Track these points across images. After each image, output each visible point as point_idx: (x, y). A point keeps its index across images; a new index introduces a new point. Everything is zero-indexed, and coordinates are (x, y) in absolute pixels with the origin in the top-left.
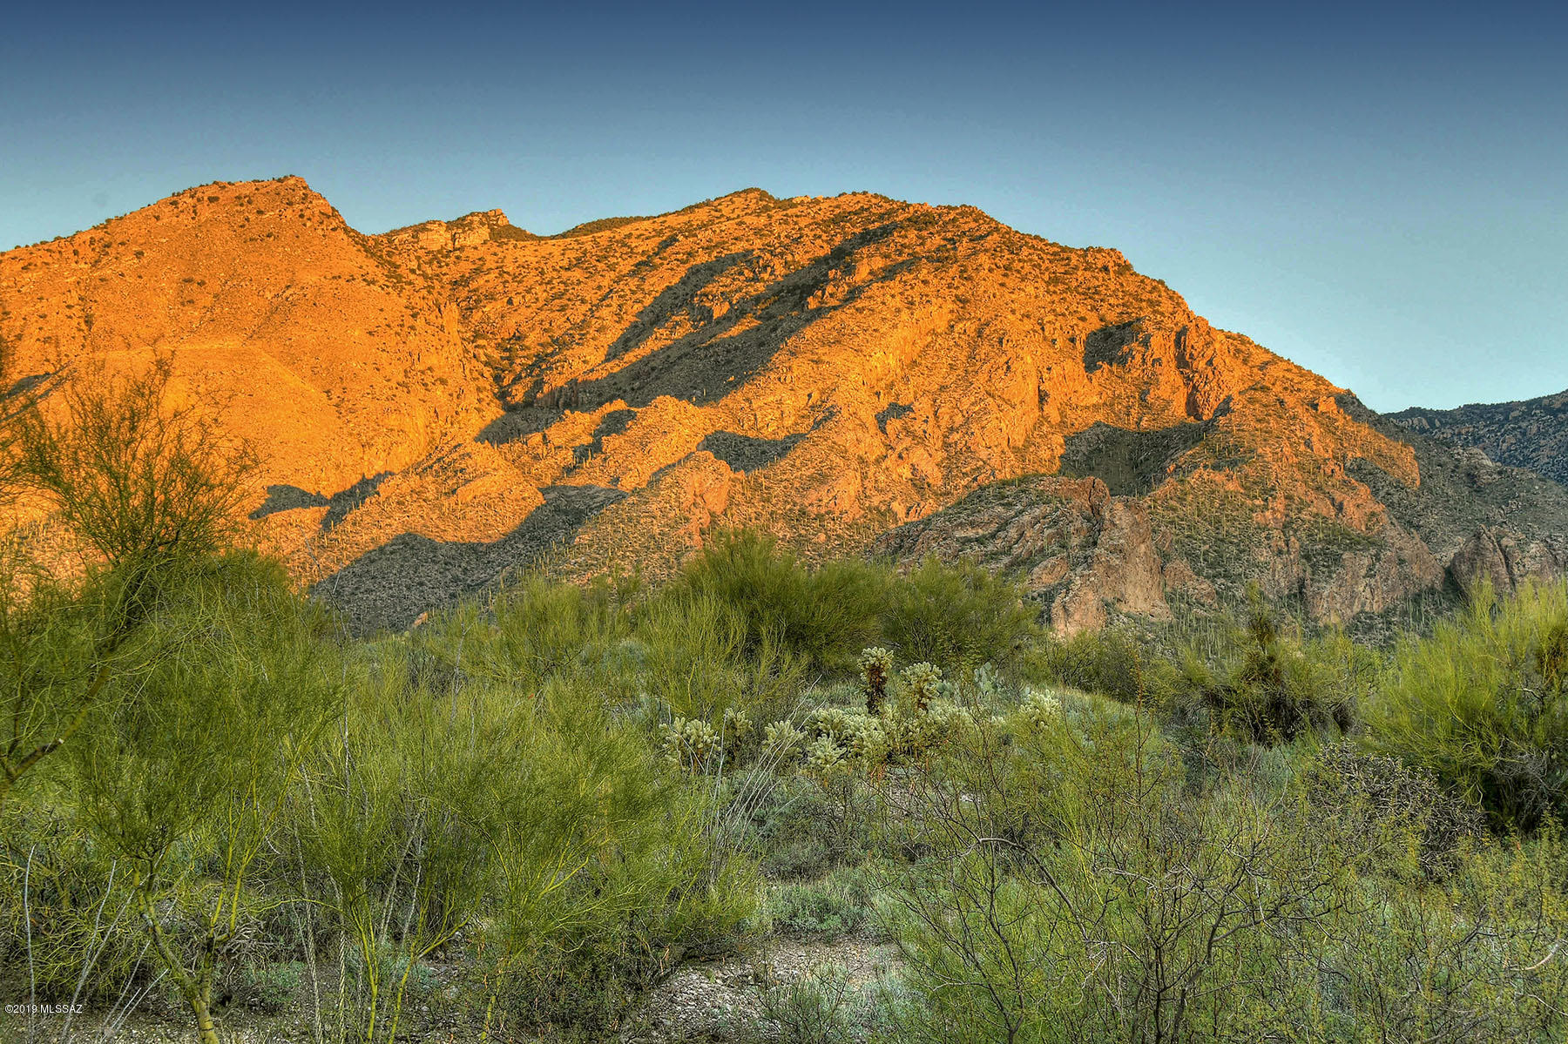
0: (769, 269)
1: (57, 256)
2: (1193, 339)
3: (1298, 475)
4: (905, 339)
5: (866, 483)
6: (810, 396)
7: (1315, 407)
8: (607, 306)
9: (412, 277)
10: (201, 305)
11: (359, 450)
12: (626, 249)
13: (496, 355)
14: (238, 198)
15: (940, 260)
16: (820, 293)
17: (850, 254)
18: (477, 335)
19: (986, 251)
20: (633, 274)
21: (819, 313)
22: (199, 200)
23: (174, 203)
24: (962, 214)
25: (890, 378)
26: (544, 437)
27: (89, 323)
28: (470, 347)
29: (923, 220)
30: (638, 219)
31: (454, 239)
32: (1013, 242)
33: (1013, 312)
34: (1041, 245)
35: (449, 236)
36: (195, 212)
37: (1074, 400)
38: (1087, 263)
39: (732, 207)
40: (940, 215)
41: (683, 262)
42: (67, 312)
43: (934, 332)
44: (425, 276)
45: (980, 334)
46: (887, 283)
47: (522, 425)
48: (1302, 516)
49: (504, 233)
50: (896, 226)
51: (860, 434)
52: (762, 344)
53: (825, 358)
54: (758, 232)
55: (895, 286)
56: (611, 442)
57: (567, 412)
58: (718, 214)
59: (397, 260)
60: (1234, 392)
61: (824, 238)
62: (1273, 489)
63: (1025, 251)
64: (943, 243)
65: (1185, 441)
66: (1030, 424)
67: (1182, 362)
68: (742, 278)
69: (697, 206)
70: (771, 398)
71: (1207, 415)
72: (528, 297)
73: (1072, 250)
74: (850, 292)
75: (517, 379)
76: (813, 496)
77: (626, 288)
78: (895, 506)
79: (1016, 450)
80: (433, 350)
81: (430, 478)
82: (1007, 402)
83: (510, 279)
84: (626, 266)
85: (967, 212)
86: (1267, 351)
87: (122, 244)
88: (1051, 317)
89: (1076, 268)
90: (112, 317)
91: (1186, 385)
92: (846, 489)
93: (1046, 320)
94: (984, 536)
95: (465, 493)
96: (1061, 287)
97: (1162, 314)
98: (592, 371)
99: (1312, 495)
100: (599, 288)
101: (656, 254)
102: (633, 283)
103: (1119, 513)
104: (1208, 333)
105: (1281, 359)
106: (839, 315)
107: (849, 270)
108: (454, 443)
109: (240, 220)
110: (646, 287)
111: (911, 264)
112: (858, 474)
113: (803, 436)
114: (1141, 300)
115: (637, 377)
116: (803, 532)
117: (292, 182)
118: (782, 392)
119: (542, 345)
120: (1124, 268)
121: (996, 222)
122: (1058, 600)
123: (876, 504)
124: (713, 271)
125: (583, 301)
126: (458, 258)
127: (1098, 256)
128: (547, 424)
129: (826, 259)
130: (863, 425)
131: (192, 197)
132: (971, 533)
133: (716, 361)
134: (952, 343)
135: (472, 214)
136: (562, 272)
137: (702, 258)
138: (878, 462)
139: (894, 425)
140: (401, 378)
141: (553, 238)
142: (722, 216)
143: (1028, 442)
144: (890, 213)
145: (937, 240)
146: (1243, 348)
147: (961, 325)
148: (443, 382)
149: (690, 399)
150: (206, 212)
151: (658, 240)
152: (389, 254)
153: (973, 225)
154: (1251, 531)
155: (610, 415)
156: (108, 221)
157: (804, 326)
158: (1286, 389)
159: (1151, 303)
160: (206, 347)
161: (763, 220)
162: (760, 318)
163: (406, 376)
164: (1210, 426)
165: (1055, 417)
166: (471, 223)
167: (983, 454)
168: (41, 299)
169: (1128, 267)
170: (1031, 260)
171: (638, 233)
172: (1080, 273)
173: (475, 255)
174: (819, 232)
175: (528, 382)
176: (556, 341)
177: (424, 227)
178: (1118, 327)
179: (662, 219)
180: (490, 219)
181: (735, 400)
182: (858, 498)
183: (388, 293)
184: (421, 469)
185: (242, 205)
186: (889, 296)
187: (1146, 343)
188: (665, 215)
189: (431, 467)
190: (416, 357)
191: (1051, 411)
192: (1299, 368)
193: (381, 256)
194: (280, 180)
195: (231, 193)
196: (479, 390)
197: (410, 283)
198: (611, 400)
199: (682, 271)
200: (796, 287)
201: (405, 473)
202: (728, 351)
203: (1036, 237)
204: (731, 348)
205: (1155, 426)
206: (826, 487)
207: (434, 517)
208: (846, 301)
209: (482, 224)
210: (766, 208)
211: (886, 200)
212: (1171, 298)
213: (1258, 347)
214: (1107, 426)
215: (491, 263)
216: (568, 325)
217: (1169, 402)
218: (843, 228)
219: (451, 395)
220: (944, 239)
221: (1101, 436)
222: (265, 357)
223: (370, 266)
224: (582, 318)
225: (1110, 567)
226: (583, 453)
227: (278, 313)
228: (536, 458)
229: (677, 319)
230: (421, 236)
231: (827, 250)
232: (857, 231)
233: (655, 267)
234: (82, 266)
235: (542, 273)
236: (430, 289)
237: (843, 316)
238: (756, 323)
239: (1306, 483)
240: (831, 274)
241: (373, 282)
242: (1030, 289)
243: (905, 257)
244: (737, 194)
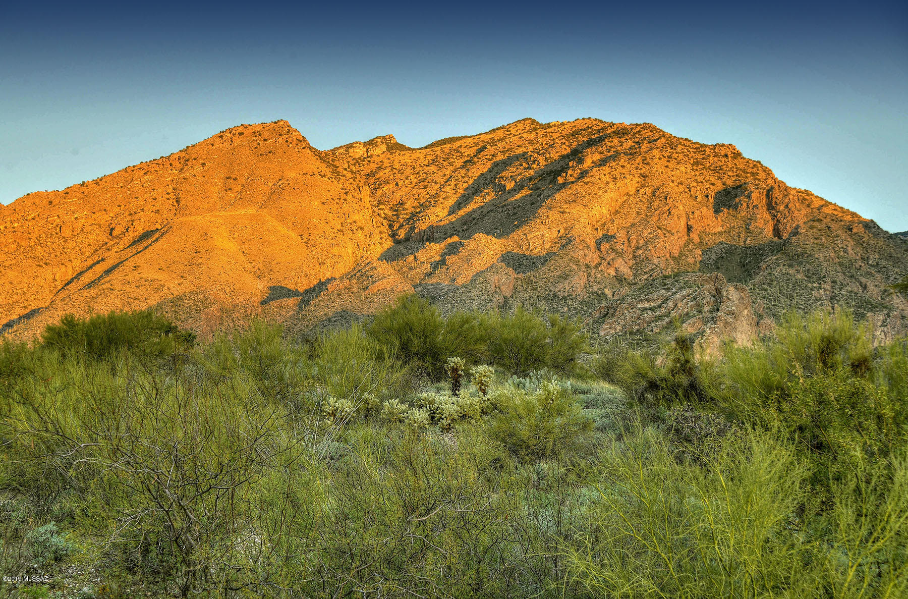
0: (536, 162)
1: (161, 167)
2: (777, 194)
3: (839, 269)
4: (611, 198)
5: (590, 278)
6: (559, 231)
7: (851, 230)
8: (449, 185)
9: (345, 172)
10: (235, 191)
11: (317, 266)
12: (459, 154)
13: (390, 213)
14: (253, 133)
15: (632, 154)
16: (564, 175)
17: (581, 152)
18: (380, 203)
19: (657, 148)
20: (463, 167)
21: (564, 185)
22: (233, 134)
23: (221, 137)
24: (644, 128)
25: (603, 220)
26: (415, 257)
27: (178, 202)
28: (376, 209)
29: (622, 132)
30: (466, 137)
31: (367, 151)
32: (673, 143)
33: (673, 181)
34: (689, 143)
35: (365, 150)
36: (231, 141)
37: (707, 230)
38: (715, 152)
39: (516, 129)
40: (631, 129)
41: (489, 160)
42: (167, 196)
43: (628, 194)
44: (352, 172)
45: (654, 194)
46: (601, 168)
47: (404, 251)
48: (842, 292)
49: (394, 147)
50: (607, 136)
51: (586, 252)
52: (533, 204)
53: (567, 210)
54: (531, 142)
55: (606, 169)
56: (450, 259)
57: (427, 243)
58: (509, 133)
59: (337, 163)
60: (801, 223)
61: (567, 144)
62: (824, 277)
63: (680, 148)
64: (633, 144)
65: (773, 251)
66: (682, 244)
67: (770, 207)
68: (522, 168)
69: (498, 129)
70: (537, 233)
71: (785, 236)
72: (406, 181)
73: (706, 146)
74: (581, 173)
75: (401, 226)
76: (560, 286)
77: (459, 175)
78: (607, 291)
79: (674, 258)
80: (356, 211)
81: (354, 281)
82: (669, 232)
83: (397, 172)
84: (459, 163)
85: (647, 126)
86: (822, 199)
87: (195, 159)
88: (695, 184)
89: (709, 156)
90: (189, 198)
91: (773, 219)
92: (578, 282)
93: (692, 185)
94: (654, 306)
95: (374, 288)
96: (700, 167)
97: (759, 180)
98: (441, 220)
99: (848, 280)
100: (445, 175)
101: (475, 156)
102: (463, 172)
103: (732, 293)
104: (786, 190)
105: (831, 203)
106: (575, 186)
107: (581, 161)
108: (367, 261)
109: (255, 144)
110: (470, 174)
111: (615, 157)
112: (585, 274)
113: (555, 253)
114: (747, 173)
115: (465, 224)
116: (555, 306)
117: (282, 123)
118: (543, 230)
119: (414, 207)
120: (737, 155)
121: (664, 132)
122: (697, 341)
123: (596, 290)
124: (506, 164)
125: (436, 183)
126: (369, 161)
127: (722, 148)
128: (417, 250)
129: (568, 156)
130: (588, 247)
131: (230, 133)
132: (647, 305)
133: (508, 213)
134: (638, 200)
135: (377, 138)
136: (425, 167)
137: (500, 157)
138: (596, 267)
139: (605, 246)
140: (339, 227)
141: (420, 149)
142: (511, 134)
143: (681, 254)
144: (603, 129)
145: (630, 143)
146: (808, 198)
147: (643, 190)
148: (362, 229)
149: (493, 235)
150: (237, 141)
151: (476, 148)
152: (333, 160)
153: (650, 134)
154: (811, 301)
155: (450, 244)
156: (188, 147)
157: (555, 193)
158: (833, 220)
159: (753, 174)
160: (238, 213)
161: (533, 135)
162: (531, 189)
163: (342, 226)
164: (787, 242)
165: (696, 239)
166: (377, 142)
167: (656, 261)
168: (154, 190)
169: (739, 154)
170: (683, 152)
171: (465, 145)
172: (711, 158)
173: (377, 160)
174: (564, 141)
175: (407, 227)
176: (421, 205)
177: (351, 146)
178: (733, 188)
179: (478, 137)
180: (387, 140)
181: (518, 234)
182: (585, 287)
183: (332, 182)
184: (349, 276)
185: (256, 136)
186: (602, 175)
187: (749, 197)
188: (480, 134)
189: (355, 275)
190: (347, 216)
191: (695, 236)
192: (841, 208)
193: (328, 162)
194: (275, 123)
195: (250, 130)
196: (381, 232)
197: (344, 176)
198: (450, 236)
199: (489, 165)
200: (551, 172)
201: (341, 278)
202: (514, 208)
203: (686, 139)
204: (516, 206)
205: (754, 243)
206: (568, 281)
207: (357, 302)
208: (579, 178)
209: (383, 143)
210: (535, 129)
211: (601, 121)
212: (764, 171)
213: (817, 197)
214: (727, 244)
215: (386, 163)
216: (428, 196)
217: (763, 230)
218: (577, 138)
219: (366, 236)
220: (634, 142)
221: (723, 250)
222: (268, 218)
223: (323, 167)
224: (435, 192)
225: (726, 323)
226: (436, 266)
227: (276, 193)
228: (411, 269)
229: (487, 191)
230: (350, 150)
231: (569, 150)
232: (585, 139)
233: (474, 163)
234: (175, 171)
235: (414, 168)
236: (354, 179)
237: (577, 187)
238: (529, 192)
239: (844, 273)
240: (571, 164)
241: (325, 176)
242: (683, 169)
243: (612, 153)
244: (519, 121)
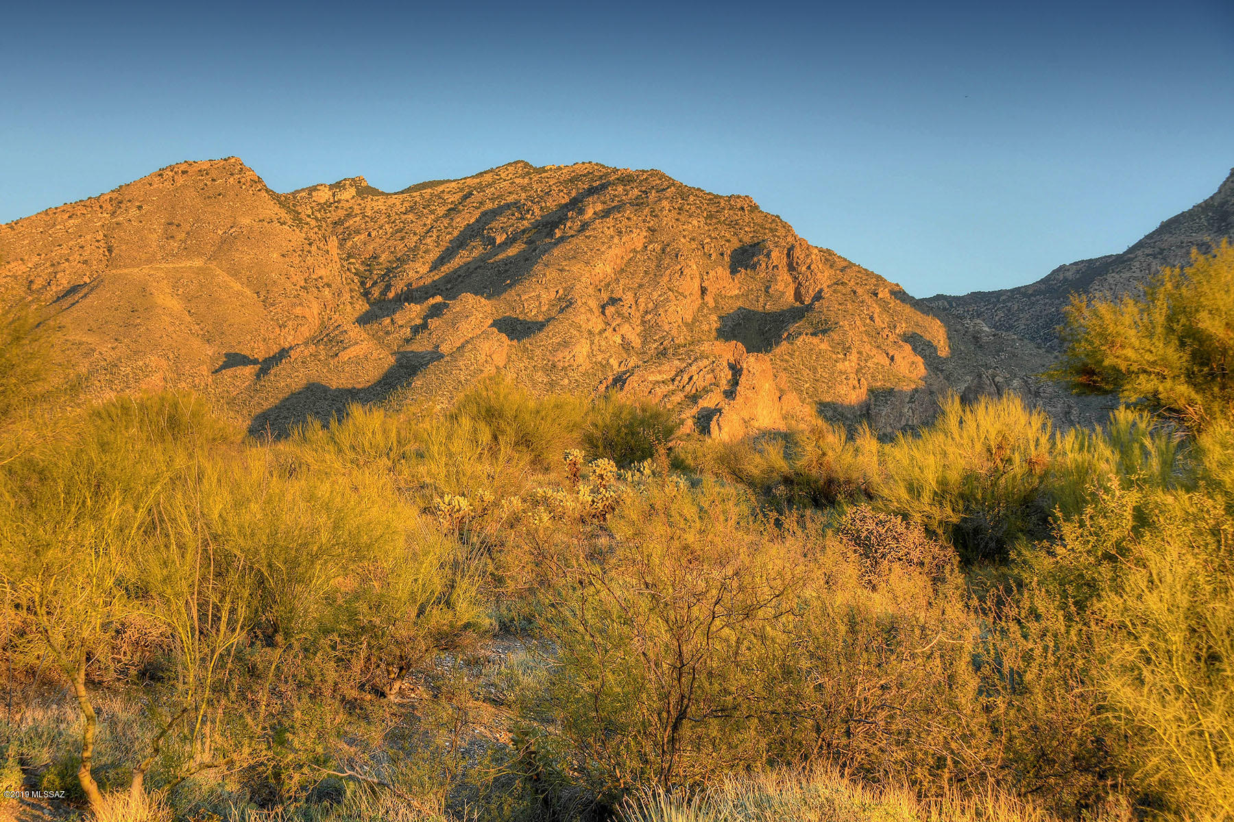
0: (531, 212)
1: (89, 209)
2: (798, 252)
3: (865, 339)
4: (616, 255)
5: (593, 347)
6: (557, 292)
7: (876, 295)
8: (431, 236)
9: (308, 220)
10: (178, 239)
11: (277, 329)
12: (441, 201)
13: (362, 269)
14: (200, 171)
15: (638, 204)
16: (563, 227)
17: (581, 201)
18: (349, 256)
19: (667, 198)
20: (445, 216)
21: (562, 239)
22: (176, 173)
23: (161, 175)
24: (651, 175)
25: (607, 280)
26: (392, 320)
27: (110, 251)
28: (345, 263)
29: (627, 179)
30: (449, 181)
31: (334, 195)
32: (684, 193)
33: (684, 237)
34: (701, 194)
35: (331, 193)
36: (173, 180)
37: (723, 292)
38: (730, 205)
39: (507, 172)
40: (637, 176)
41: (477, 208)
42: (97, 244)
43: (634, 251)
44: (316, 219)
45: (663, 251)
46: (604, 220)
47: (379, 312)
48: (868, 364)
49: (366, 191)
50: (609, 184)
51: (589, 316)
52: (527, 260)
53: (567, 268)
54: (524, 189)
55: (610, 221)
56: (434, 323)
57: (406, 304)
58: (498, 177)
59: (299, 209)
60: (824, 286)
61: (565, 191)
62: (849, 347)
63: (691, 198)
64: (639, 194)
65: (794, 318)
66: (696, 308)
67: (791, 267)
68: (514, 218)
69: (485, 173)
70: (533, 294)
71: (807, 301)
72: (381, 231)
73: (721, 197)
74: (582, 226)
75: (375, 283)
76: (560, 355)
77: (442, 225)
78: (611, 361)
79: (687, 325)
80: (322, 266)
81: (322, 347)
82: (682, 294)
83: (369, 220)
84: (441, 211)
85: (654, 173)
86: (845, 260)
87: (129, 201)
88: (708, 240)
89: (724, 208)
90: (124, 247)
91: (794, 282)
92: (582, 350)
93: (705, 242)
94: (667, 379)
95: (344, 356)
96: (714, 220)
97: (779, 237)
98: (421, 278)
99: (874, 351)
100: (425, 225)
101: (460, 203)
102: (446, 222)
103: (752, 363)
104: (808, 249)
105: (854, 265)
106: (575, 240)
107: (581, 211)
108: (336, 325)
109: (201, 185)
110: (454, 224)
111: (618, 208)
112: (588, 341)
113: (554, 318)
114: (765, 229)
115: (449, 282)
116: (554, 378)
117: (233, 160)
118: (539, 290)
119: (389, 262)
120: (754, 208)
121: (674, 180)
122: (715, 418)
123: (600, 360)
124: (495, 213)
125: (415, 234)
126: (336, 207)
127: (738, 201)
128: (394, 312)
129: (566, 205)
130: (591, 310)
131: (172, 171)
132: (659, 378)
133: (499, 271)
134: (646, 257)
135: (345, 180)
136: (402, 216)
137: (489, 206)
138: (600, 333)
139: (610, 310)
140: (303, 284)
141: (396, 194)
142: (501, 178)
143: (695, 320)
144: (606, 175)
145: (636, 192)
146: (830, 258)
147: (652, 246)
148: (329, 286)
149: (482, 295)
150: (180, 180)
151: (461, 194)
152: (294, 205)
153: (658, 182)
154: (836, 375)
155: (433, 306)
156: (121, 187)
157: (553, 248)
158: (857, 284)
159: (771, 230)
160: (183, 265)
161: (526, 181)
162: (526, 243)
163: (306, 283)
164: (809, 308)
165: (711, 304)
166: (345, 185)
167: (667, 328)
168: (81, 236)
169: (756, 207)
170: (695, 204)
171: (449, 190)
172: (726, 212)
173: (347, 205)
174: (561, 188)
175: (382, 285)
176: (398, 259)
177: (314, 189)
178: (751, 246)
179: (463, 181)
180: (354, 182)
181: (511, 294)
182: (588, 356)
183: (294, 230)
184: (315, 340)
185: (202, 176)
186: (606, 228)
187: (768, 255)
188: (465, 178)
189: (322, 340)
190: (312, 270)
191: (709, 299)
192: (865, 270)
193: (289, 207)
194: (225, 160)
195: (196, 168)
196: (351, 291)
197: (307, 224)
198: (433, 296)
199: (477, 214)
200: (548, 223)
201: (306, 344)
202: (506, 264)
203: (698, 189)
204: (508, 262)
205: (775, 309)
206: (568, 350)
207: (325, 371)
208: (579, 231)
209: (352, 186)
210: (528, 173)
211: (603, 167)
212: (784, 227)
213: (839, 257)
214: (745, 309)
215: (357, 210)
216: (406, 249)
217: (783, 293)
218: (577, 185)
219: (334, 294)
220: (641, 191)
221: (741, 315)
222: (218, 271)
223: (283, 213)
224: (414, 244)
225: (747, 398)
226: (416, 330)
227: (226, 243)
228: (387, 333)
229: (474, 244)
230: (314, 194)
231: (567, 200)
232: (586, 187)
233: (459, 212)
234: (105, 215)
235: (389, 216)
236: (319, 227)
237: (578, 241)
238: (524, 246)
239: (871, 344)
240: (570, 214)
241: (284, 223)
242: (695, 222)
243: (616, 203)
244: (510, 164)
